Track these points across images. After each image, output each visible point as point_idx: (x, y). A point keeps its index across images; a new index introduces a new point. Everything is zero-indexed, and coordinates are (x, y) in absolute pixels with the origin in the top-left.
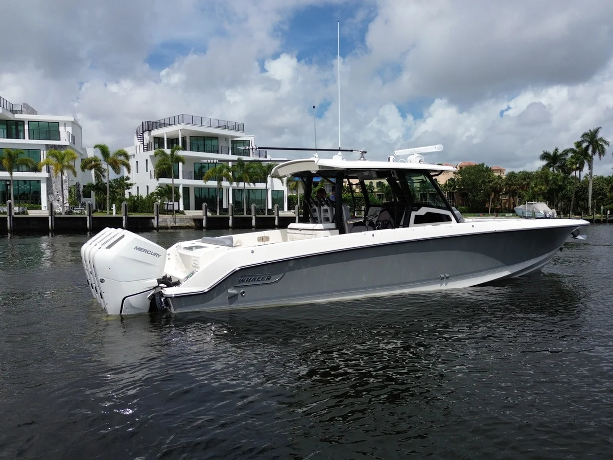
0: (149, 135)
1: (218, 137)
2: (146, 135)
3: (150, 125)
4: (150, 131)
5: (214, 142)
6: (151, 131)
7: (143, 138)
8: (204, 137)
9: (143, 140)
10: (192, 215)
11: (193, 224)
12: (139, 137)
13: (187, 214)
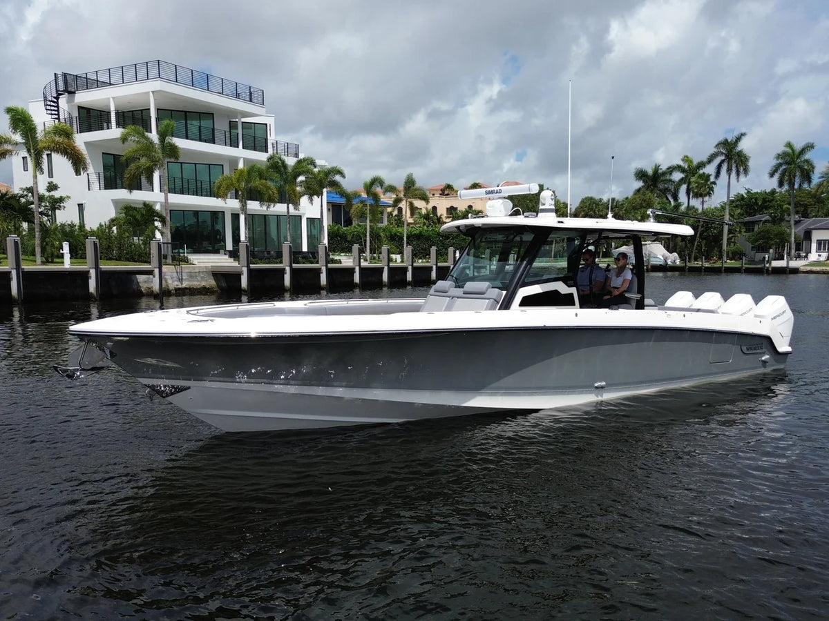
0: (69, 101)
1: (213, 114)
2: (63, 101)
3: (70, 81)
4: (72, 93)
5: (206, 123)
6: (74, 93)
7: (58, 107)
8: (186, 112)
9: (58, 111)
10: (210, 265)
11: (211, 282)
12: (49, 103)
13: (195, 262)
